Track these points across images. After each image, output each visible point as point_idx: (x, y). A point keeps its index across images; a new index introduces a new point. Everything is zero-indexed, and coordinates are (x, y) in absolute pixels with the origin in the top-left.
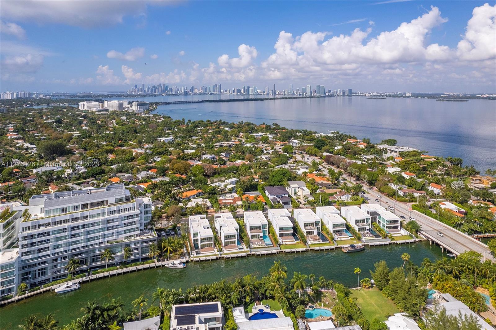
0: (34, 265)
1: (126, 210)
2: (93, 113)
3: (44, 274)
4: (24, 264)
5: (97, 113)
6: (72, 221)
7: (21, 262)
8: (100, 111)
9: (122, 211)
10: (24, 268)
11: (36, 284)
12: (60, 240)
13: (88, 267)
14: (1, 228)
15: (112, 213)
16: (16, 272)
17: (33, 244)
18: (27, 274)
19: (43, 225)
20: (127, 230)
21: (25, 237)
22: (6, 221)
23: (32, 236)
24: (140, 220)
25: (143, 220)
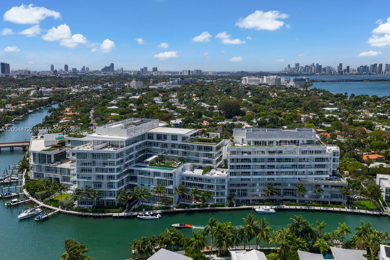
0: (239, 185)
1: (316, 152)
2: (254, 86)
3: (245, 195)
4: (232, 182)
5: (258, 86)
6: (269, 154)
7: (229, 180)
8: (260, 85)
9: (313, 153)
10: (232, 185)
11: (239, 202)
12: (259, 168)
13: (282, 198)
14: (214, 149)
15: (304, 152)
16: (226, 187)
17: (238, 167)
18: (234, 191)
19: (245, 152)
20: (317, 172)
21: (233, 159)
22: (218, 145)
23: (237, 159)
24: (330, 165)
25: (331, 167)
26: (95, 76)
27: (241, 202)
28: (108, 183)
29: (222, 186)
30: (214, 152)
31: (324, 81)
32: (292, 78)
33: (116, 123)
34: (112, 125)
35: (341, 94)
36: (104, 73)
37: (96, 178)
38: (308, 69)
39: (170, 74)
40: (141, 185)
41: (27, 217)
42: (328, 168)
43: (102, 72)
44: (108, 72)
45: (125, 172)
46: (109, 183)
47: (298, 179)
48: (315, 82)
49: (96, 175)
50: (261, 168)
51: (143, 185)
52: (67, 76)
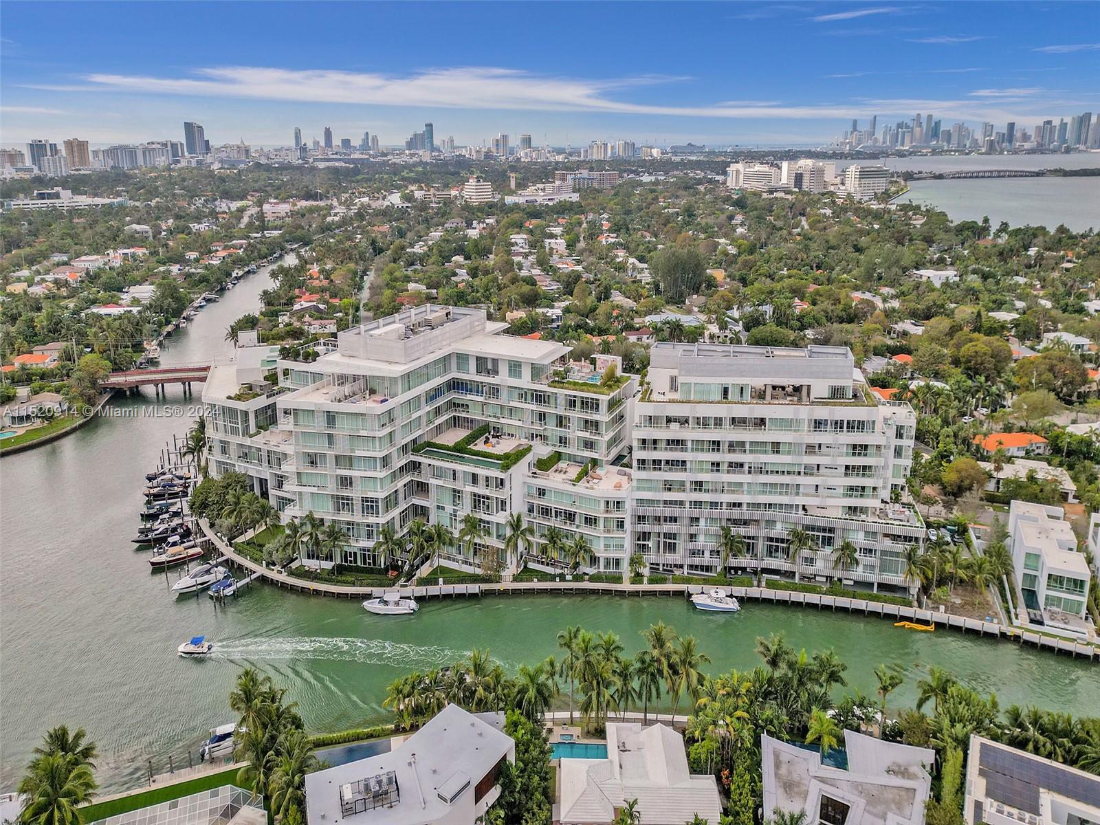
0: (657, 520)
1: (851, 425)
2: (757, 194)
3: (673, 548)
4: (642, 511)
5: (765, 196)
6: (732, 427)
7: (634, 503)
8: (771, 192)
9: (842, 427)
10: (641, 518)
11: (658, 569)
12: (707, 472)
13: (759, 565)
14: (603, 407)
15: (818, 424)
16: (627, 525)
17: (657, 464)
18: (646, 536)
19: (675, 421)
20: (851, 489)
21: (644, 441)
22: (612, 395)
23: (655, 441)
24: (885, 467)
25: (889, 472)
26: (389, 165)
27: (664, 570)
28: (363, 501)
29: (618, 521)
30: (602, 416)
31: (940, 177)
32: (853, 169)
33: (388, 321)
34: (378, 327)
35: (972, 222)
36: (412, 155)
37: (337, 485)
38: (904, 133)
39: (560, 158)
40: (438, 507)
41: (194, 588)
42: (880, 477)
43: (407, 152)
44: (421, 152)
45: (401, 469)
46: (367, 501)
47: (801, 508)
48: (916, 179)
49: (337, 476)
50: (712, 471)
51: (443, 508)
52: (328, 164)
